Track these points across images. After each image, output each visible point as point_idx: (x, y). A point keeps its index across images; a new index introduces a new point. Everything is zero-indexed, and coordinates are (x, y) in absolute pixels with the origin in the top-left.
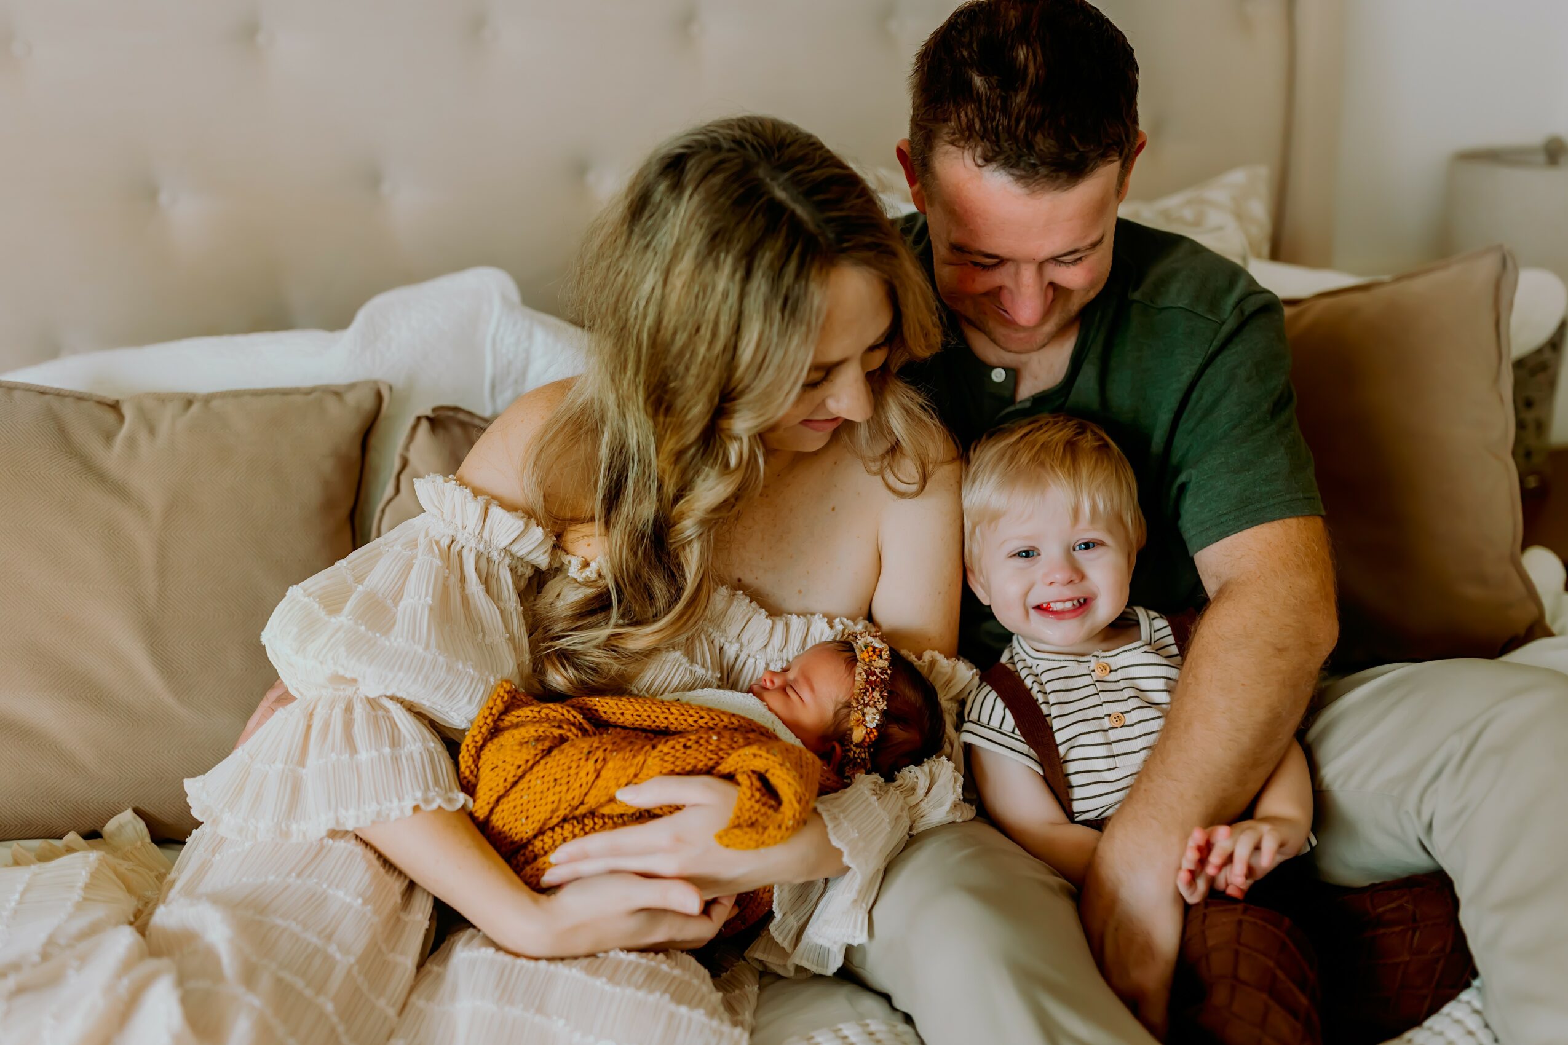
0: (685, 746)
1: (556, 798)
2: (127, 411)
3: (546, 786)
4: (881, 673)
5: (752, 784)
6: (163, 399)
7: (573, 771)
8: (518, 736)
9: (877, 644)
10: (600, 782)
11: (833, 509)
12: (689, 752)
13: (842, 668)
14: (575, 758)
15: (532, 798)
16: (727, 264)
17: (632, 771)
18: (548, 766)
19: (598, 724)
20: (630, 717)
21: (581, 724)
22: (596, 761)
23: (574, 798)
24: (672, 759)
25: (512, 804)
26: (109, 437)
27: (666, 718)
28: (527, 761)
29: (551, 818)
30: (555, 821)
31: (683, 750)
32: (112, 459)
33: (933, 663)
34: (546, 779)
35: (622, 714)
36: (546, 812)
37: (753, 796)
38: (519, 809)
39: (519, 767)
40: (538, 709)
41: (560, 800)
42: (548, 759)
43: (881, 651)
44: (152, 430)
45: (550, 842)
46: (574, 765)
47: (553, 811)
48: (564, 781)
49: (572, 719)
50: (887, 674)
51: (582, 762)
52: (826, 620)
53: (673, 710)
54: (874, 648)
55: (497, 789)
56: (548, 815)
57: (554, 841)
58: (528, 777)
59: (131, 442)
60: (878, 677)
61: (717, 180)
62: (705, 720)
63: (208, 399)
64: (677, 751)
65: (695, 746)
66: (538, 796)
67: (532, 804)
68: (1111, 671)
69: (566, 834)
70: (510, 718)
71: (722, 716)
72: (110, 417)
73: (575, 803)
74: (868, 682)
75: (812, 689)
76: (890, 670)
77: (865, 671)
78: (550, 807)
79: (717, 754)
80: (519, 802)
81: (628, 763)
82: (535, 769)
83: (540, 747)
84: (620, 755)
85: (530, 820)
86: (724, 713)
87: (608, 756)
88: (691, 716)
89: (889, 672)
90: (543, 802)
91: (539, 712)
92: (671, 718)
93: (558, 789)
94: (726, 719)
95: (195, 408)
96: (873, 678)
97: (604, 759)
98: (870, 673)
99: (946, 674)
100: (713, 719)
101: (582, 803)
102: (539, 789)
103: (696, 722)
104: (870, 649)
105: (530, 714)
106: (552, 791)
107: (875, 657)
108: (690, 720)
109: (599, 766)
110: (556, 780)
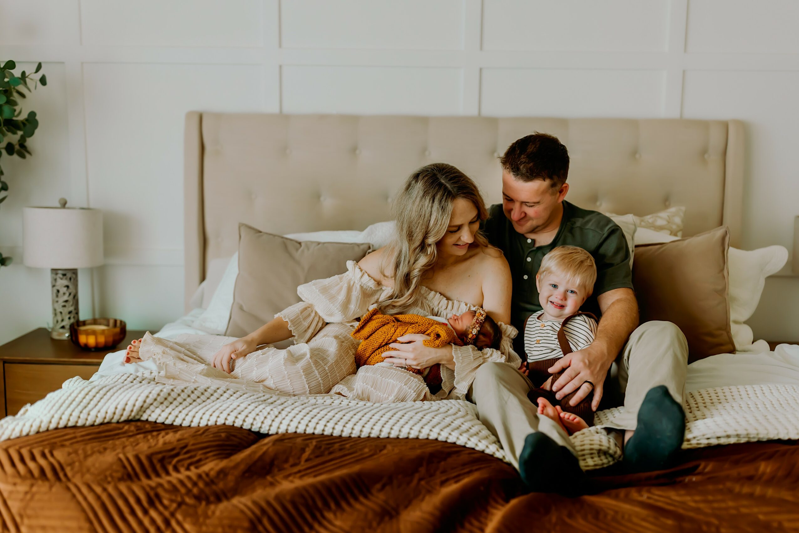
0: (419, 325)
1: (384, 337)
2: (303, 245)
3: (382, 333)
4: (481, 320)
5: (434, 336)
6: (312, 242)
7: (389, 330)
8: (377, 321)
9: (482, 313)
10: (395, 333)
11: (469, 276)
12: (420, 327)
13: (471, 317)
14: (390, 327)
15: (378, 336)
16: (428, 198)
17: (404, 331)
18: (383, 329)
19: (398, 320)
20: (408, 319)
21: (393, 320)
22: (395, 328)
23: (389, 337)
24: (415, 328)
25: (373, 338)
26: (297, 250)
27: (417, 320)
28: (378, 326)
29: (383, 342)
30: (384, 343)
31: (418, 326)
32: (297, 255)
33: (501, 325)
34: (382, 332)
35: (406, 318)
36: (381, 340)
37: (434, 339)
38: (375, 339)
39: (376, 327)
40: (383, 315)
41: (385, 337)
42: (383, 327)
43: (483, 315)
44: (308, 249)
45: (383, 350)
46: (390, 328)
47: (384, 340)
48: (387, 332)
49: (391, 319)
50: (482, 321)
51: (392, 328)
52: (465, 303)
53: (419, 318)
54: (481, 314)
55: (370, 332)
56: (382, 341)
57: (384, 350)
58: (378, 331)
59: (303, 251)
60: (479, 321)
61: (426, 178)
62: (427, 321)
63: (324, 243)
64: (417, 326)
65: (422, 325)
66: (380, 336)
67: (378, 338)
68: (544, 326)
69: (387, 348)
70: (375, 317)
71: (432, 321)
72: (298, 245)
73: (389, 338)
74: (476, 322)
75: (462, 321)
76: (484, 320)
77: (476, 319)
78: (383, 339)
79: (427, 328)
80: (375, 337)
81: (403, 329)
82: (380, 329)
83: (382, 323)
84: (402, 327)
85: (378, 342)
86: (432, 320)
87: (398, 327)
88: (424, 320)
89: (483, 321)
90: (381, 338)
91: (383, 316)
92: (418, 320)
93: (385, 334)
94: (433, 322)
95: (320, 245)
96: (478, 321)
97: (397, 327)
98: (477, 319)
99: (504, 328)
100: (429, 321)
101: (391, 339)
102: (380, 334)
103: (425, 321)
104: (480, 313)
105: (381, 317)
106: (383, 335)
107: (480, 316)
108: (423, 321)
109: (396, 329)
110: (385, 332)
